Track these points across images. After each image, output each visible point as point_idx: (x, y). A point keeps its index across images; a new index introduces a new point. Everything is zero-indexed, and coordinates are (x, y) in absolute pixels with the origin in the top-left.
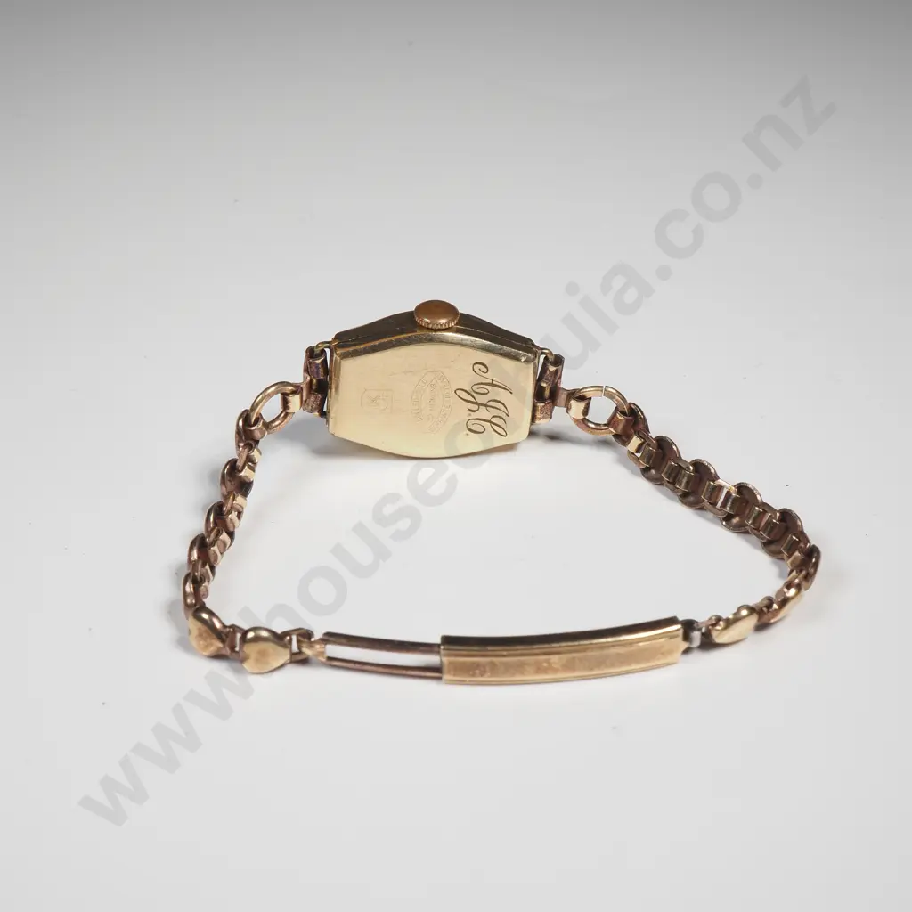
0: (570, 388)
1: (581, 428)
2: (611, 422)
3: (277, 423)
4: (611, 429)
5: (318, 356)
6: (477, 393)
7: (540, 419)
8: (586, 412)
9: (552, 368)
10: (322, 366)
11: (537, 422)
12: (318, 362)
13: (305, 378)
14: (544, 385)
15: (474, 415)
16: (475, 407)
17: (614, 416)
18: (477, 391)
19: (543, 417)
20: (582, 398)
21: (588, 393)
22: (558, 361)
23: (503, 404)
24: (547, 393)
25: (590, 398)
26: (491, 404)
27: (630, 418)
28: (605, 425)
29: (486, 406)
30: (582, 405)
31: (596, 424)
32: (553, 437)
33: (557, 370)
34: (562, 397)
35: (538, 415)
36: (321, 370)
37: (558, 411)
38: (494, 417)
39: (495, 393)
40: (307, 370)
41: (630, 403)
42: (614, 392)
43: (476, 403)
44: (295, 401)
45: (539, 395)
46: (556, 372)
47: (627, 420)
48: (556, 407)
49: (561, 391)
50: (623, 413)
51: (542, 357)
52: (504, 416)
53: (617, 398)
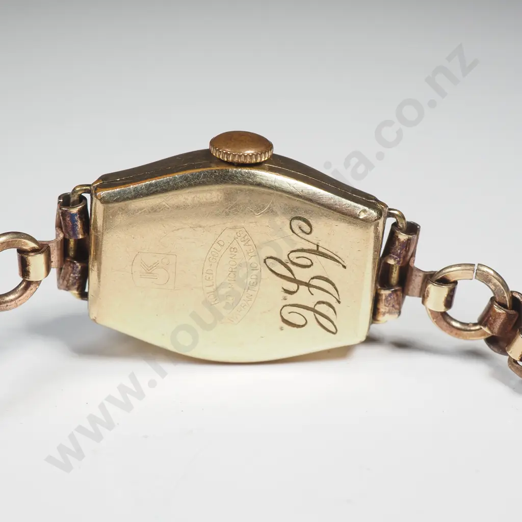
0: (428, 268)
1: (441, 327)
2: (485, 320)
3: (12, 297)
4: (486, 329)
5: (74, 204)
6: (294, 264)
7: (384, 314)
8: (449, 303)
9: (403, 237)
10: (81, 218)
11: (380, 318)
12: (74, 211)
13: (57, 236)
14: (391, 262)
15: (292, 299)
16: (292, 286)
17: (490, 308)
18: (296, 261)
19: (390, 312)
20: (443, 281)
21: (452, 275)
22: (413, 229)
23: (333, 285)
24: (395, 276)
25: (456, 283)
26: (315, 282)
27: (512, 312)
28: (475, 324)
29: (308, 285)
30: (444, 290)
31: (462, 323)
32: (402, 345)
33: (409, 240)
34: (416, 282)
35: (383, 308)
36: (79, 224)
37: (411, 302)
38: (319, 303)
39: (321, 266)
40: (59, 226)
41: (512, 292)
42: (492, 272)
43: (294, 280)
44: (37, 262)
45: (382, 278)
46: (408, 244)
47: (508, 314)
48: (407, 297)
49: (415, 273)
50: (503, 305)
51: (391, 221)
52: (333, 302)
53: (496, 281)
